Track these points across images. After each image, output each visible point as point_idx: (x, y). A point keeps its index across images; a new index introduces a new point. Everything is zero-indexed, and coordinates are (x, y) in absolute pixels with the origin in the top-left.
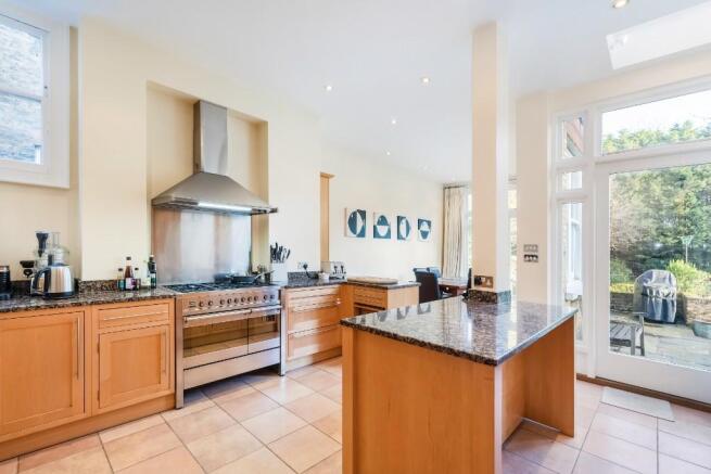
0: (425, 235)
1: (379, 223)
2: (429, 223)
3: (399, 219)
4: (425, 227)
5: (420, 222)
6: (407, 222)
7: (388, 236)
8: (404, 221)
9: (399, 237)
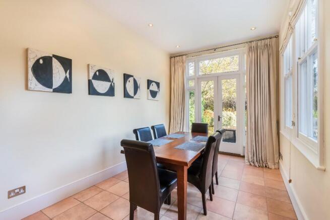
0: (154, 94)
1: (95, 77)
2: (158, 84)
3: (126, 77)
4: (154, 87)
5: (149, 82)
6: (135, 81)
7: (111, 92)
8: (131, 79)
9: (126, 95)
